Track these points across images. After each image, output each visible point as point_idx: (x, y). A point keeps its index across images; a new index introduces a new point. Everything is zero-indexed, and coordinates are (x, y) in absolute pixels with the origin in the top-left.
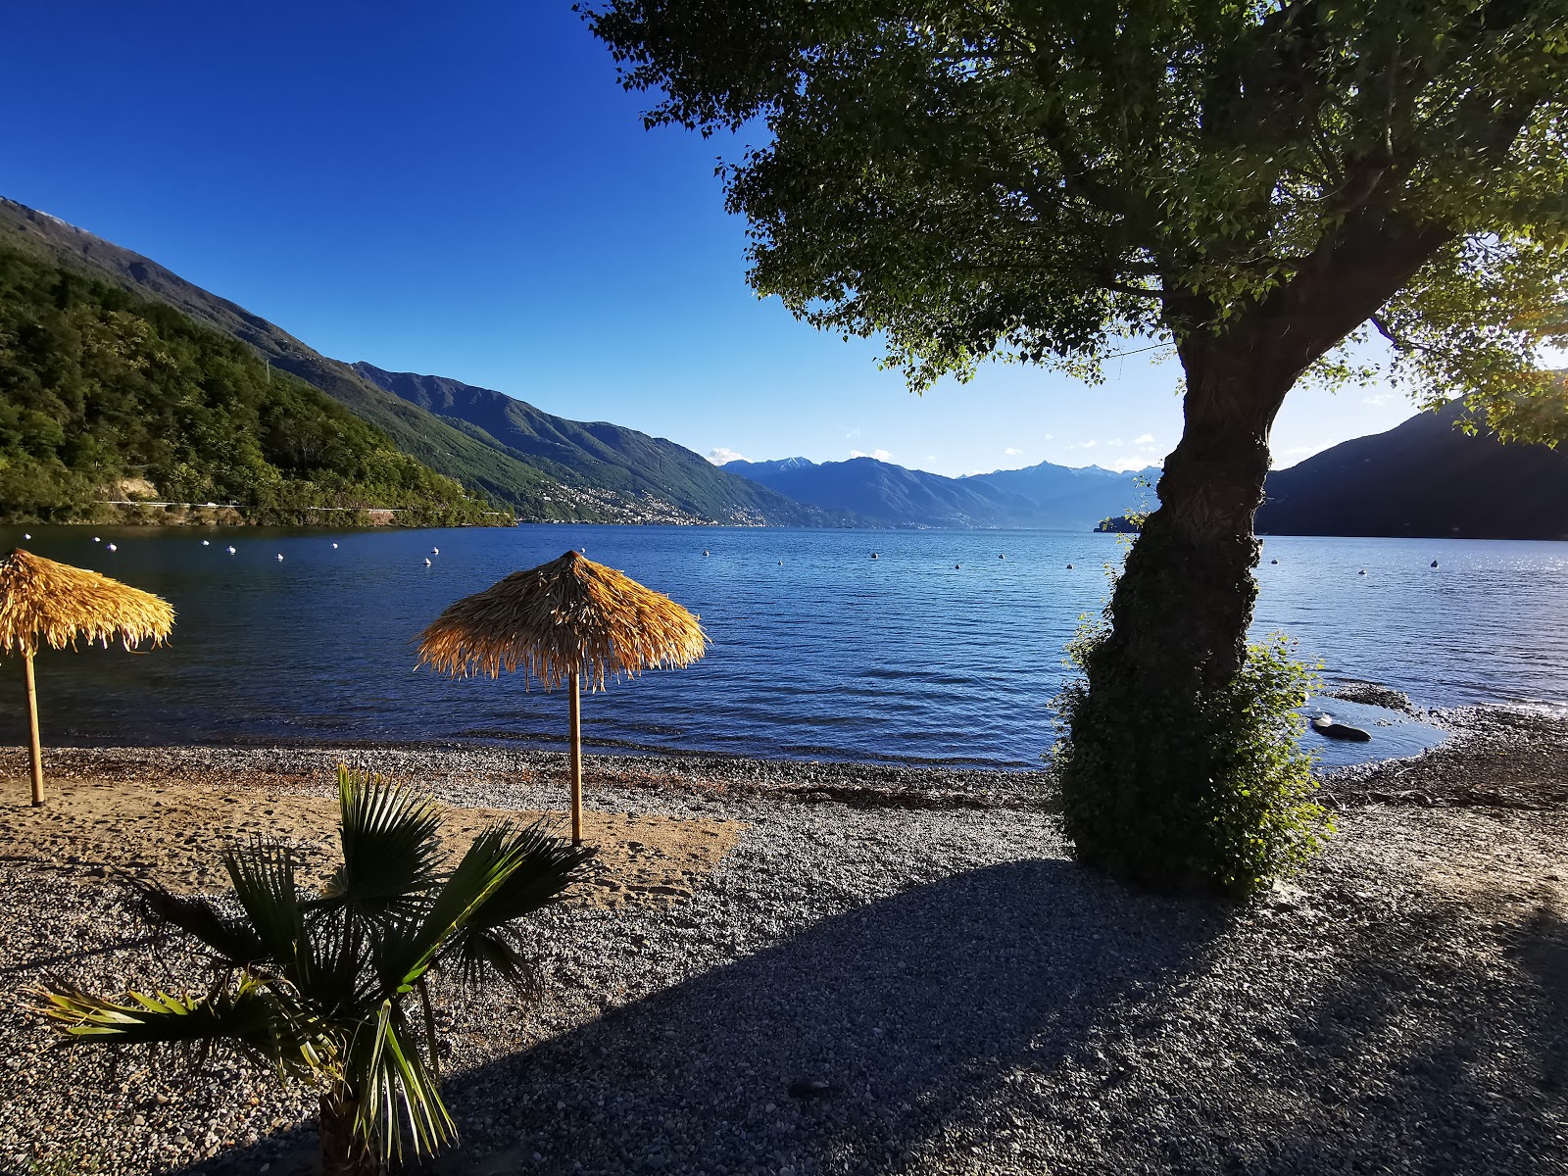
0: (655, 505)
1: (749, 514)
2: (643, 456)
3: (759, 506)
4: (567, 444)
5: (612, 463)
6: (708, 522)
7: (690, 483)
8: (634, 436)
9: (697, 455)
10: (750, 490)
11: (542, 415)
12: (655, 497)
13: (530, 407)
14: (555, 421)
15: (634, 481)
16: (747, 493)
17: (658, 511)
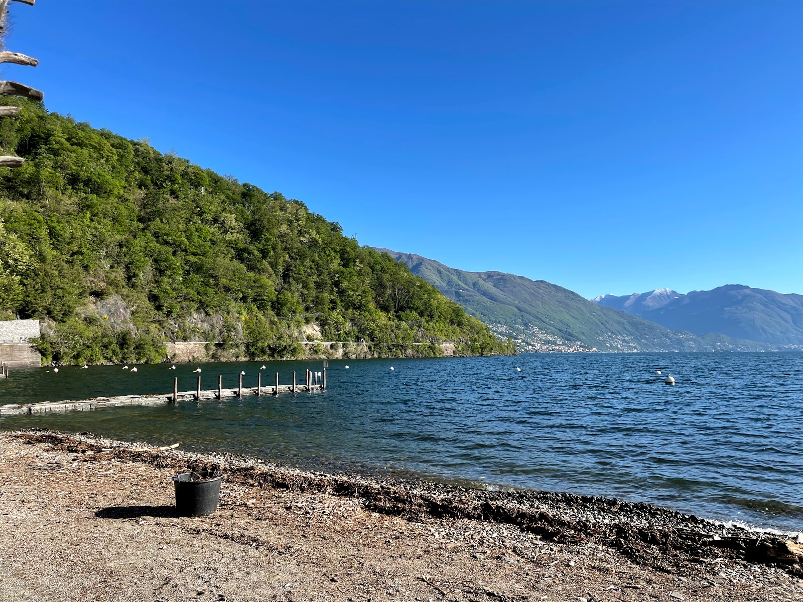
0: (541, 336)
1: (623, 341)
2: (528, 297)
3: (631, 334)
4: (467, 290)
5: (503, 303)
6: (589, 349)
7: (568, 317)
8: (519, 280)
9: (572, 293)
10: (621, 319)
11: (448, 270)
12: (541, 329)
13: (440, 265)
14: (458, 273)
15: (522, 316)
16: (619, 323)
17: (545, 341)
